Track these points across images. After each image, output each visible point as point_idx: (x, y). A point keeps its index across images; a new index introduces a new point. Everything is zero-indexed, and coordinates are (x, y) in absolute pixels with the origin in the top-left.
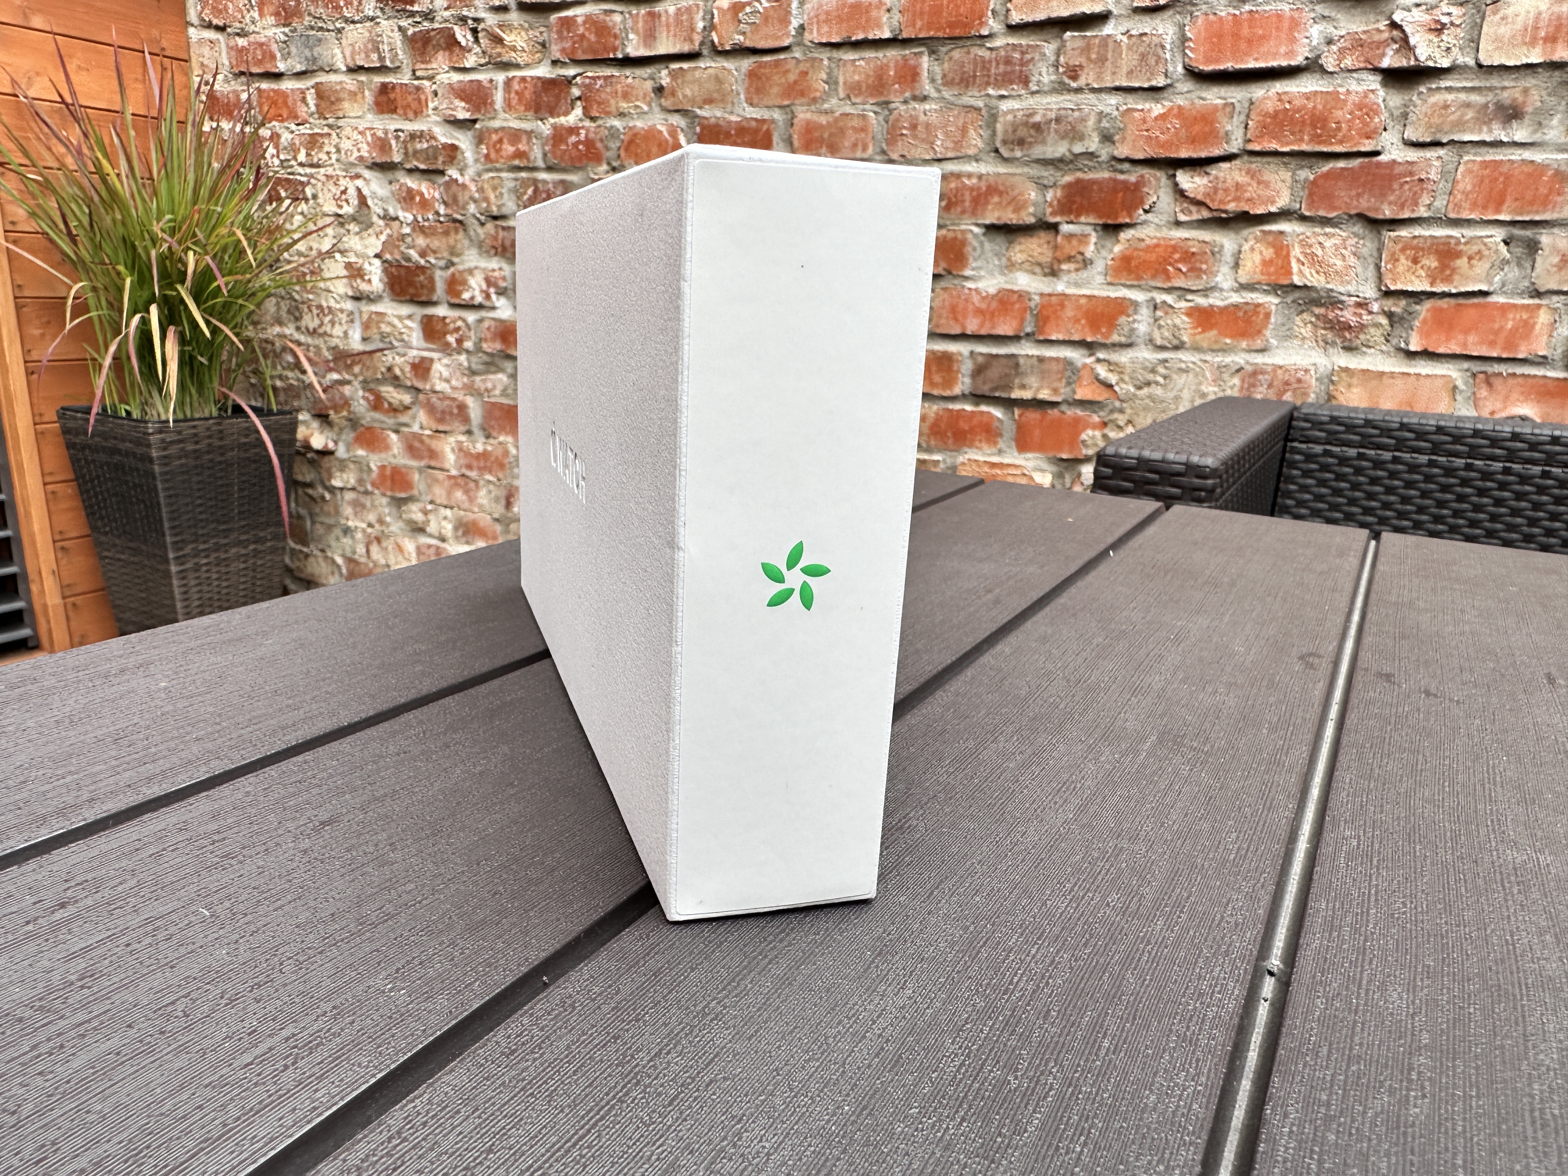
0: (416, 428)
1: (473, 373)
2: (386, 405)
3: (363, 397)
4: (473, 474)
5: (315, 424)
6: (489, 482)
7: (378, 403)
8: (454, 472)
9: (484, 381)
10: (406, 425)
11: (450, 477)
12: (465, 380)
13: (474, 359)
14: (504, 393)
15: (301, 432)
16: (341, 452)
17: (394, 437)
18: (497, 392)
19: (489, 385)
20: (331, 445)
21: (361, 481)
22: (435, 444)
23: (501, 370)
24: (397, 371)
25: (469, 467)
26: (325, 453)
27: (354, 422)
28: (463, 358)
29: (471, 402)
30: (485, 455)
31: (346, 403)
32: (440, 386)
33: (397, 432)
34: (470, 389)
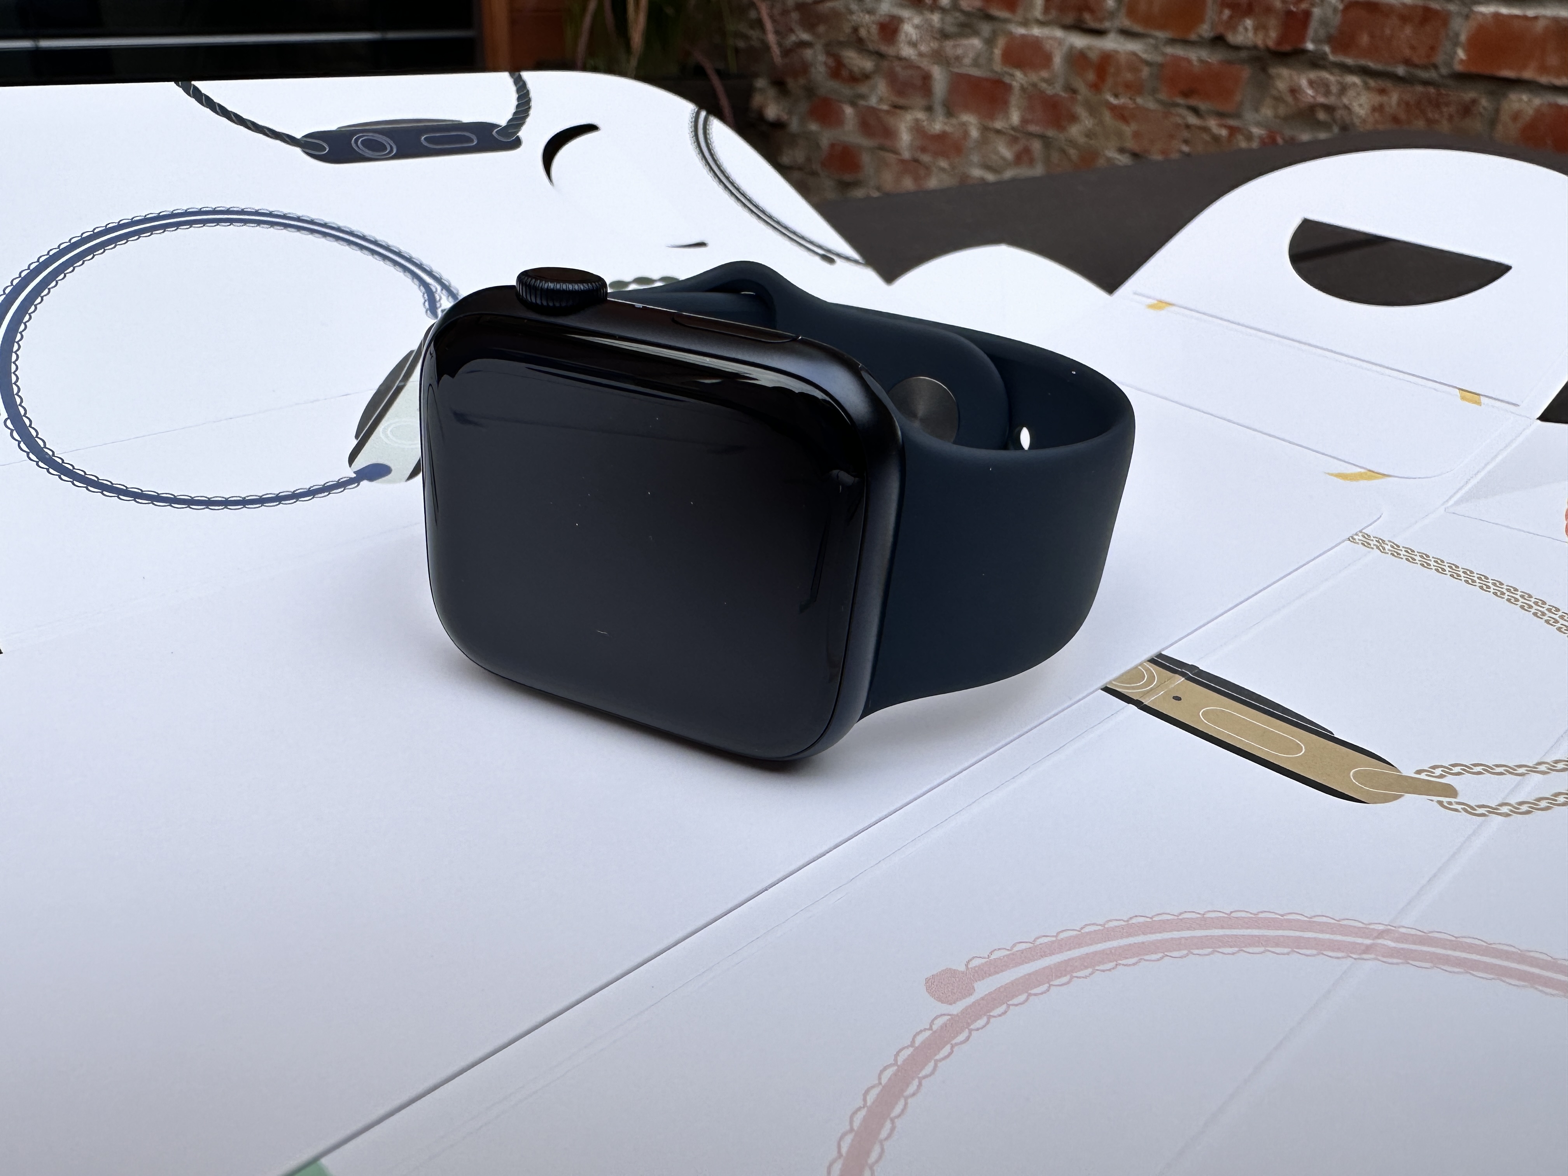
0: (873, 101)
1: (944, 35)
2: (845, 73)
3: (825, 63)
4: (926, 158)
5: (771, 92)
6: (943, 170)
7: (838, 70)
8: (906, 155)
9: (955, 46)
10: (862, 97)
11: (903, 161)
12: (935, 45)
13: (949, 19)
14: (976, 63)
15: (757, 100)
16: (794, 125)
17: (849, 111)
18: (967, 61)
19: (959, 51)
20: (785, 117)
21: (809, 160)
22: (891, 121)
23: (976, 33)
24: (863, 32)
25: (923, 150)
26: (779, 125)
27: (810, 91)
28: (936, 18)
29: (938, 74)
30: (942, 137)
31: (805, 68)
32: (907, 51)
33: (853, 104)
34: (938, 57)
